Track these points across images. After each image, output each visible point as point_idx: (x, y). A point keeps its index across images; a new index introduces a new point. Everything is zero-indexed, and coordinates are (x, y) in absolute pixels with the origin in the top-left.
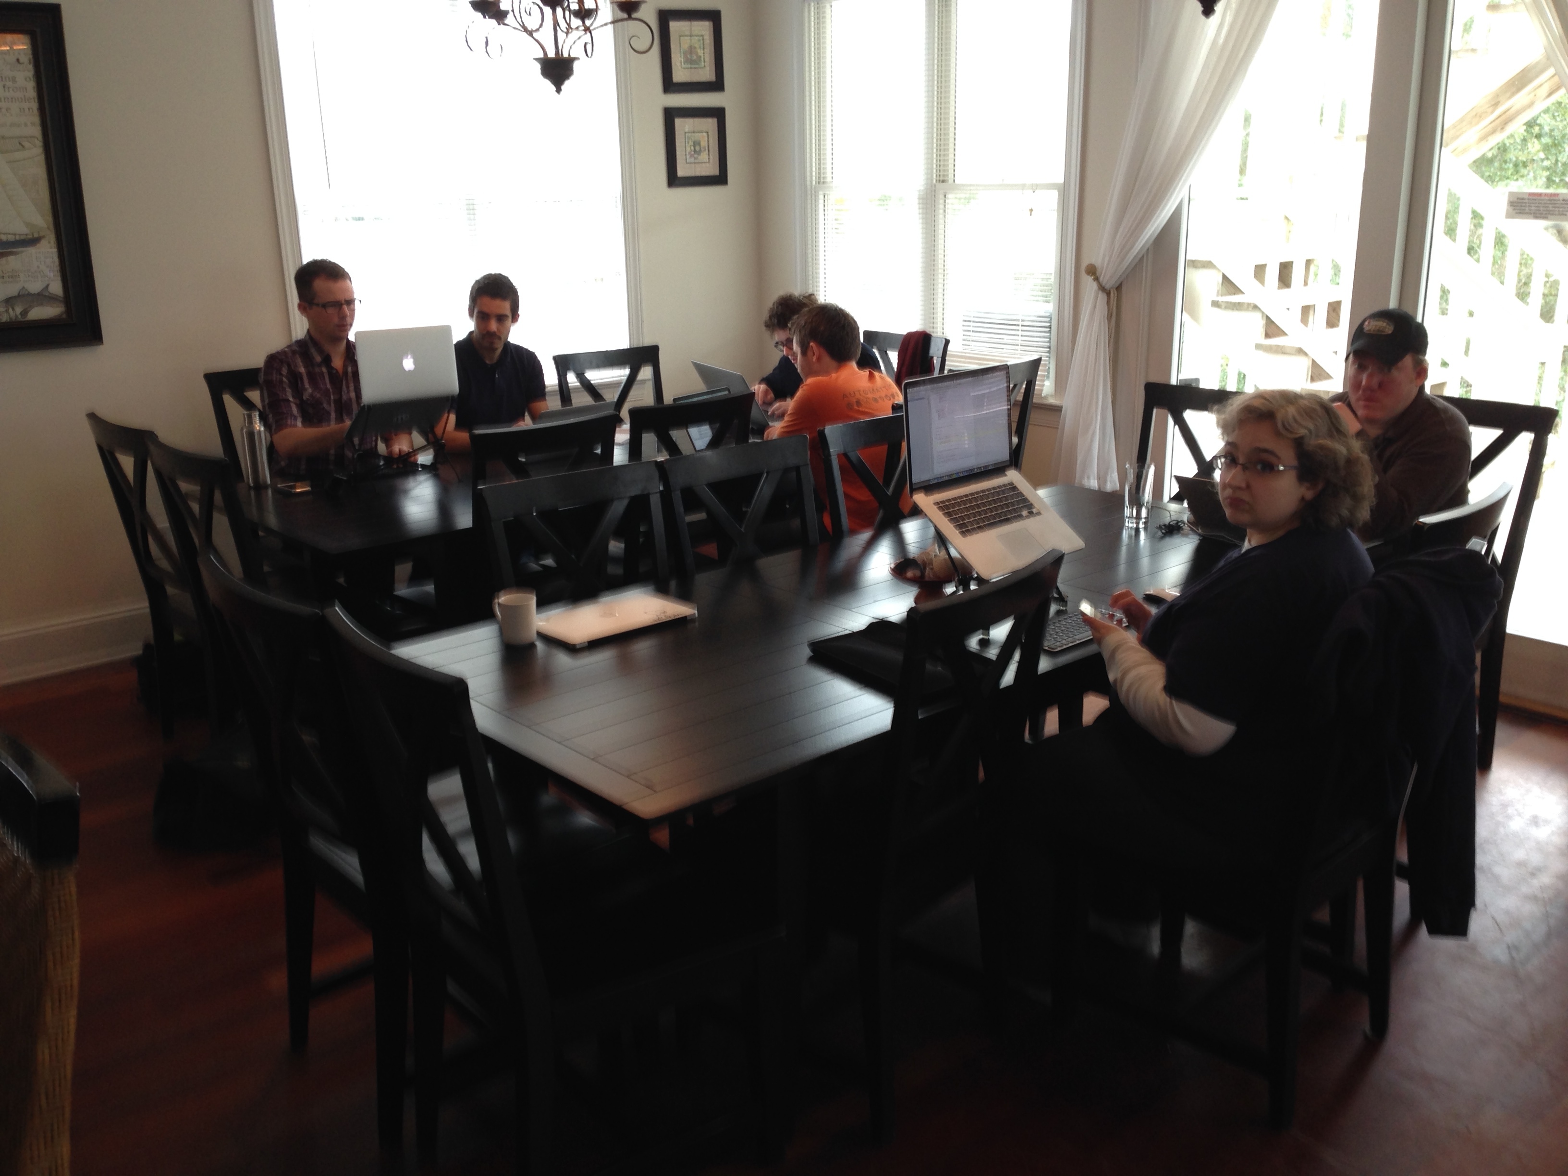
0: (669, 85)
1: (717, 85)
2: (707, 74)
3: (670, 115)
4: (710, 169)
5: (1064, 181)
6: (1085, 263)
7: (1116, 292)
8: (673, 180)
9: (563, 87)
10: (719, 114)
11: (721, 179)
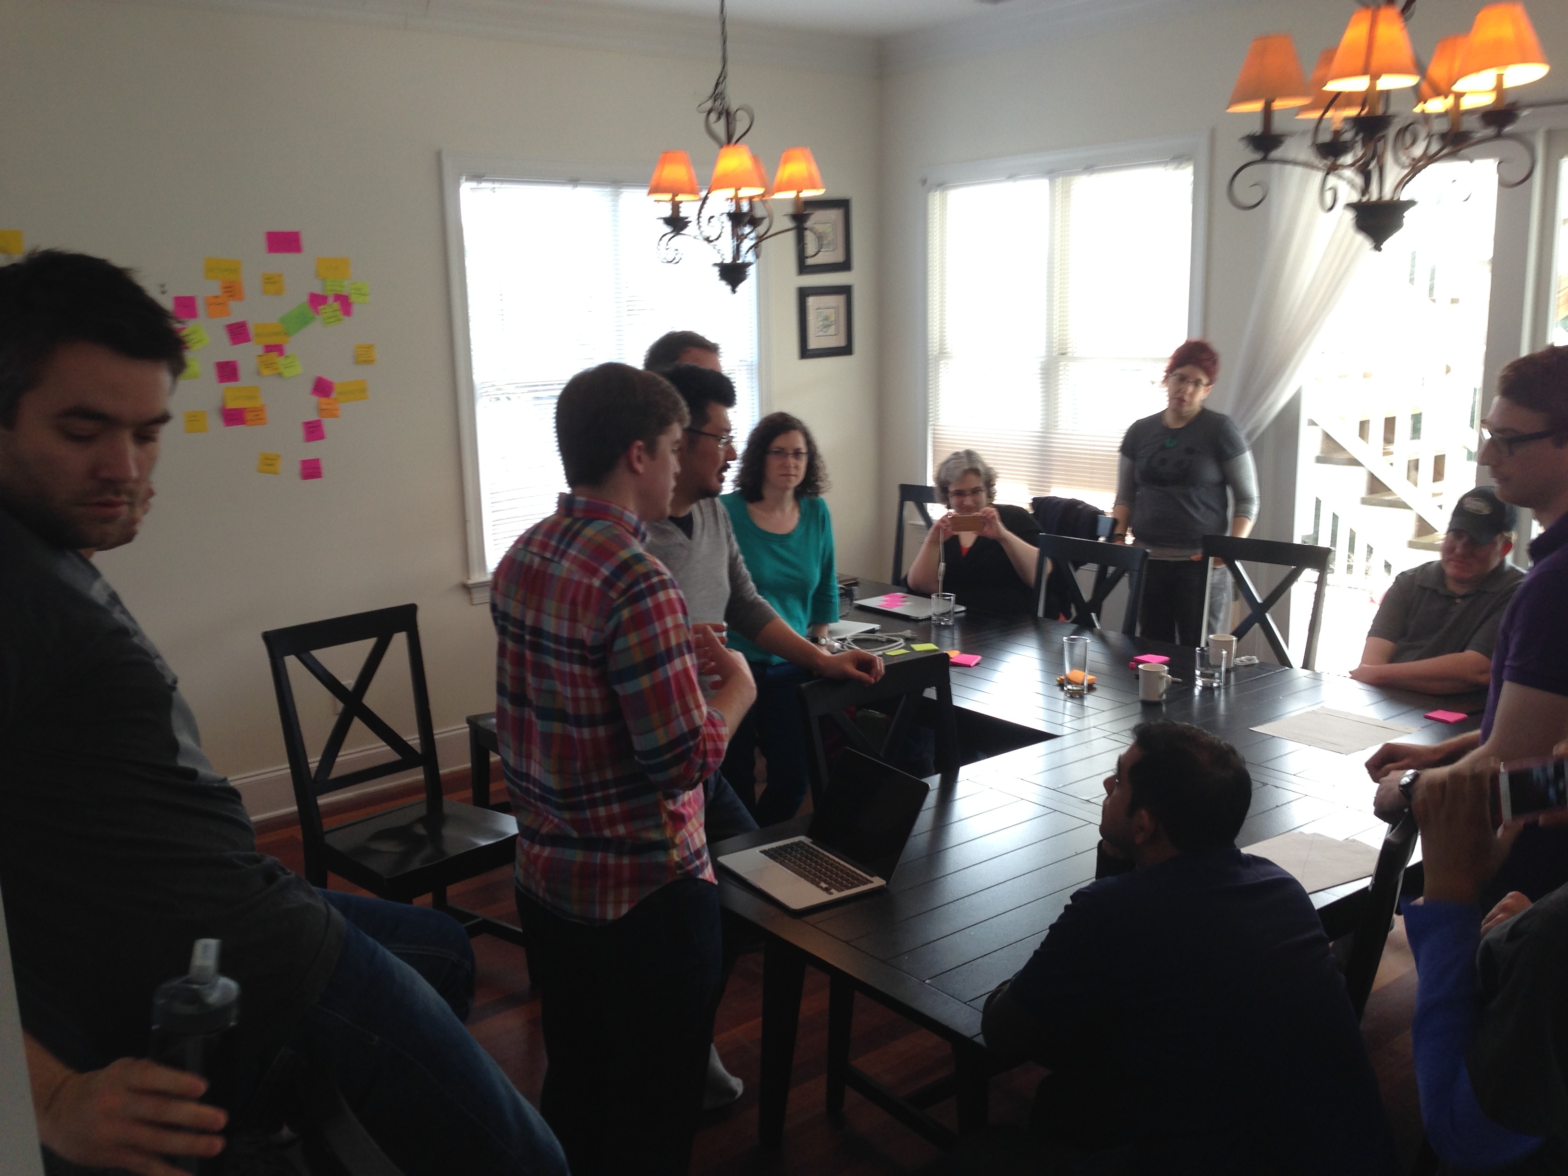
0: (803, 268)
1: (845, 266)
2: (837, 256)
3: (803, 294)
4: (839, 341)
8: (805, 353)
9: (737, 289)
10: (845, 291)
11: (846, 350)
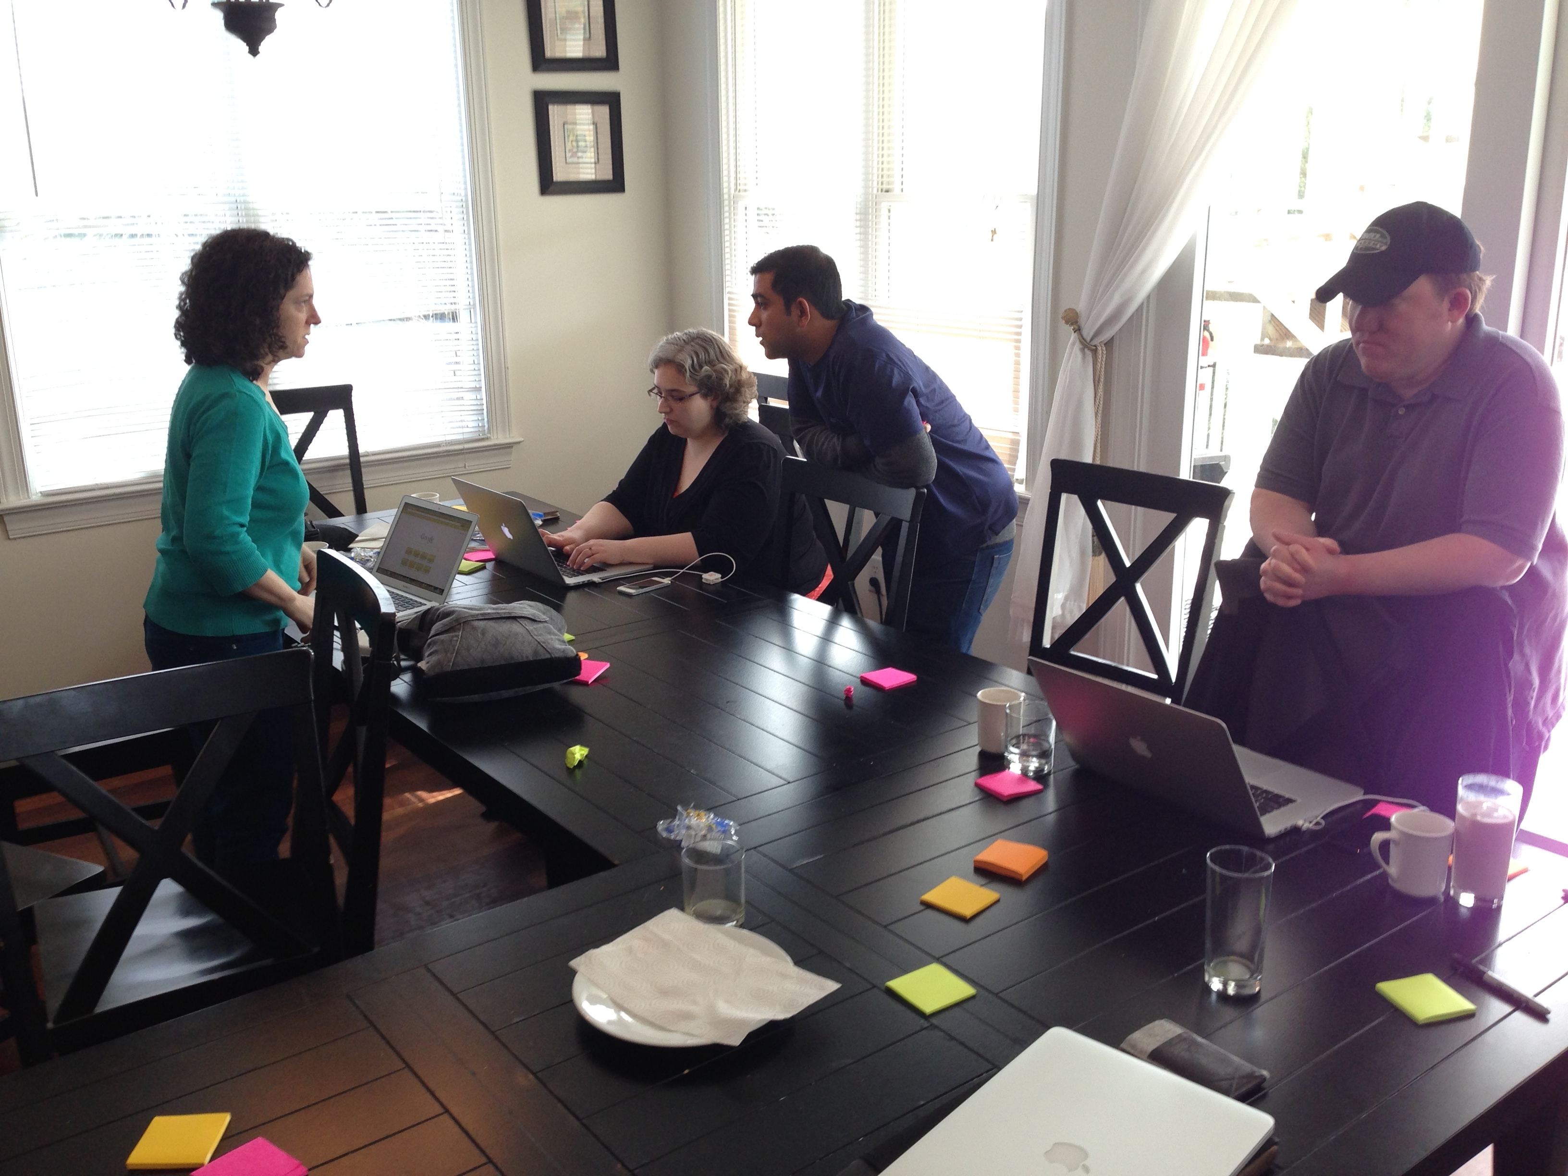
0: (540, 62)
1: (608, 63)
3: (545, 100)
4: (601, 172)
5: (1038, 192)
6: (1064, 306)
7: (1104, 349)
8: (554, 185)
10: (612, 100)
11: (615, 185)
